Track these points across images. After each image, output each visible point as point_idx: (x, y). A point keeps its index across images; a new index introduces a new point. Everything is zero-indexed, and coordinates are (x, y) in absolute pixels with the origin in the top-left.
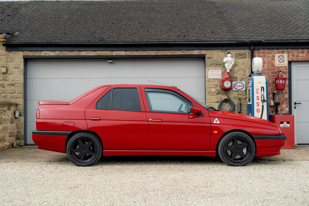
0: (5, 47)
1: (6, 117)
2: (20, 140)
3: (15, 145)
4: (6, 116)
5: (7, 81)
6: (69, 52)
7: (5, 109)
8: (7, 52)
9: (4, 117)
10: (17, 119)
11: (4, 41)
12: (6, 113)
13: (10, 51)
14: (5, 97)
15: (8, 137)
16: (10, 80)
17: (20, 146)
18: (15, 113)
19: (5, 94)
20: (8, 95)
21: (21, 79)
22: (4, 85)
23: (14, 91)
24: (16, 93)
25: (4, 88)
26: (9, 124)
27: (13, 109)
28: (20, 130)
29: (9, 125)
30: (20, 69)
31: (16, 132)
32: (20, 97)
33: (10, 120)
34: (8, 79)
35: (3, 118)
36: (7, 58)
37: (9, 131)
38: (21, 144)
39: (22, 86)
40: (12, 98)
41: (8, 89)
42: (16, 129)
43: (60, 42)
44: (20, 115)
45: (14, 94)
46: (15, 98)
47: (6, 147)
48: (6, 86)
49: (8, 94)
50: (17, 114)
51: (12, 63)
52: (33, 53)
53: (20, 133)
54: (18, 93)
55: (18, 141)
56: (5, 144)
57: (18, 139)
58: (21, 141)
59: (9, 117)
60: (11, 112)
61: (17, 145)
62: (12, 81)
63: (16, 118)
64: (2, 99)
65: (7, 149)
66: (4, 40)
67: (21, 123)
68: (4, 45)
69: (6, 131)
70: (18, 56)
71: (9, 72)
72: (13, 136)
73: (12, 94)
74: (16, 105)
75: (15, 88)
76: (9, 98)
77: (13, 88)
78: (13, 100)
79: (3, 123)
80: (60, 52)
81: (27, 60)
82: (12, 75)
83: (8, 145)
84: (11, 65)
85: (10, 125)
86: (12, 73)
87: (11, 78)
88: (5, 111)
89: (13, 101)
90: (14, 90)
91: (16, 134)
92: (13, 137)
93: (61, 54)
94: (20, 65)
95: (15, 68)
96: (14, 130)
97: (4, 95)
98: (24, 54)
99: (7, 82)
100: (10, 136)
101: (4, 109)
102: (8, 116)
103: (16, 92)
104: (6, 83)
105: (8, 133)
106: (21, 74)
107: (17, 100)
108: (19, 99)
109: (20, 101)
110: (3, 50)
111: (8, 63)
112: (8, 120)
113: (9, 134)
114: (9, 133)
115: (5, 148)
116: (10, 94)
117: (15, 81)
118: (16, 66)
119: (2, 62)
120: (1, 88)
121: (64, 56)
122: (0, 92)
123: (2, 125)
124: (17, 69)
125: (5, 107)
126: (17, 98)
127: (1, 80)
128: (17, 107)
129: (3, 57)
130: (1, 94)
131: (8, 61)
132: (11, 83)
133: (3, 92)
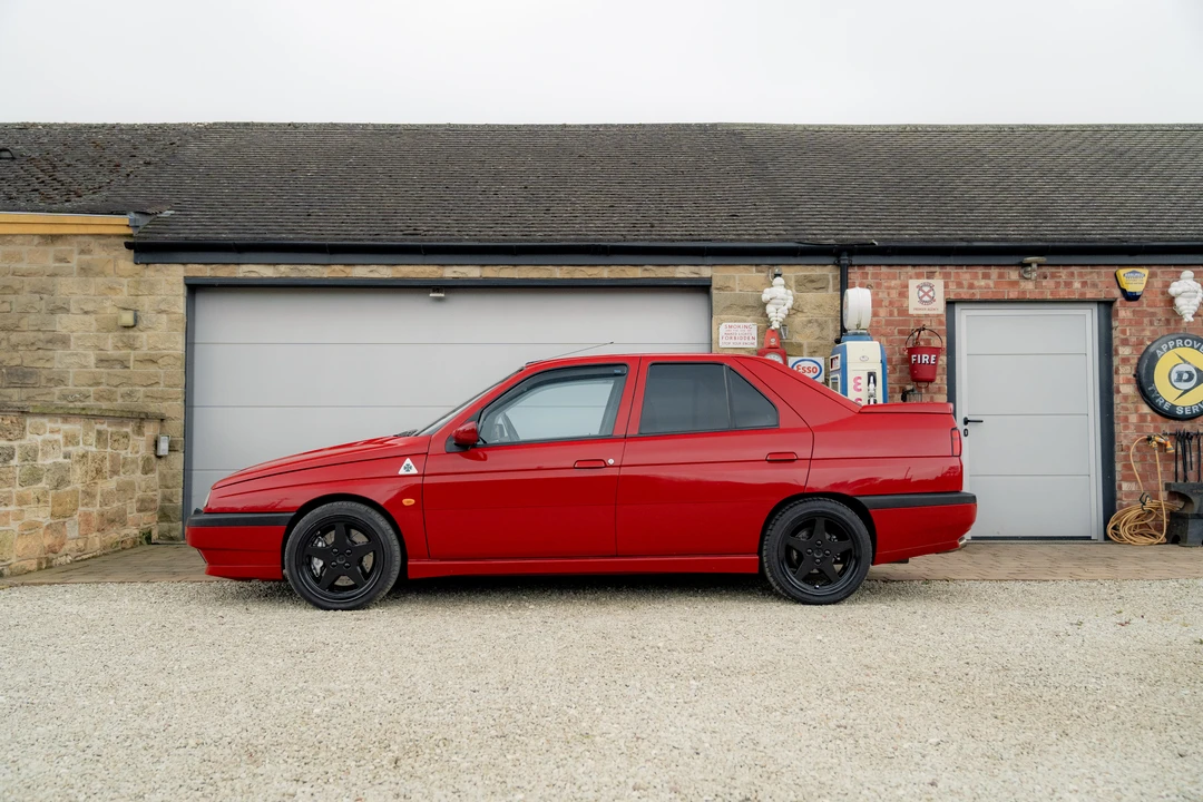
0: (132, 251)
1: (130, 455)
2: (171, 522)
3: (155, 536)
4: (130, 450)
5: (135, 349)
6: (316, 267)
7: (128, 429)
8: (139, 267)
9: (123, 452)
10: (163, 461)
11: (131, 236)
12: (131, 442)
13: (147, 264)
14: (130, 395)
15: (135, 514)
16: (146, 348)
17: (172, 538)
18: (156, 444)
19: (130, 388)
20: (139, 391)
21: (177, 343)
22: (128, 360)
23: (156, 379)
24: (162, 385)
25: (126, 370)
26: (139, 473)
27: (150, 430)
28: (172, 493)
29: (138, 476)
30: (174, 317)
31: (159, 498)
32: (174, 397)
33: (141, 463)
34: (138, 344)
35: (122, 458)
36: (138, 282)
37: (137, 496)
38: (173, 534)
39: (179, 363)
40: (149, 399)
41: (140, 370)
42: (160, 491)
43: (291, 239)
44: (172, 449)
45: (155, 388)
46: (157, 398)
47: (128, 542)
48: (131, 364)
49: (137, 388)
50: (164, 447)
51: (152, 297)
52: (212, 269)
53: (171, 501)
54: (166, 386)
55: (165, 525)
56: (126, 531)
57: (164, 519)
58: (173, 525)
59: (137, 455)
60: (144, 438)
61: (161, 535)
62: (151, 349)
63: (159, 457)
64: (120, 401)
65: (132, 548)
66: (130, 231)
67: (175, 472)
68: (129, 246)
69: (130, 496)
70: (171, 278)
71: (141, 326)
72: (151, 510)
73: (150, 388)
74: (162, 420)
75: (159, 370)
76: (141, 400)
77: (152, 369)
78: (151, 405)
79: (122, 471)
80: (292, 267)
81: (194, 288)
82: (150, 333)
83: (133, 536)
84: (146, 303)
85: (144, 477)
86: (150, 325)
87: (145, 340)
88: (126, 436)
89: (153, 407)
90: (155, 376)
91: (158, 503)
92: (151, 513)
93: (294, 274)
94: (174, 305)
95: (160, 312)
96: (154, 493)
97: (124, 389)
98: (186, 271)
99: (137, 352)
100: (139, 510)
101: (125, 429)
102: (137, 452)
103: (162, 382)
104: (134, 355)
105: (134, 500)
106: (176, 330)
107: (166, 404)
108: (170, 402)
109: (174, 409)
110: (126, 259)
111: (140, 298)
112: (134, 461)
113: (139, 504)
114: (137, 502)
115: (124, 545)
116: (144, 388)
117: (160, 349)
118: (163, 307)
119: (123, 296)
120: (118, 370)
121: (302, 279)
122: (116, 381)
123: (115, 477)
124: (164, 316)
125: (127, 425)
126: (163, 399)
127: (116, 348)
128: (163, 426)
129: (125, 281)
130: (116, 386)
131: (140, 293)
132: (147, 357)
133: (124, 380)
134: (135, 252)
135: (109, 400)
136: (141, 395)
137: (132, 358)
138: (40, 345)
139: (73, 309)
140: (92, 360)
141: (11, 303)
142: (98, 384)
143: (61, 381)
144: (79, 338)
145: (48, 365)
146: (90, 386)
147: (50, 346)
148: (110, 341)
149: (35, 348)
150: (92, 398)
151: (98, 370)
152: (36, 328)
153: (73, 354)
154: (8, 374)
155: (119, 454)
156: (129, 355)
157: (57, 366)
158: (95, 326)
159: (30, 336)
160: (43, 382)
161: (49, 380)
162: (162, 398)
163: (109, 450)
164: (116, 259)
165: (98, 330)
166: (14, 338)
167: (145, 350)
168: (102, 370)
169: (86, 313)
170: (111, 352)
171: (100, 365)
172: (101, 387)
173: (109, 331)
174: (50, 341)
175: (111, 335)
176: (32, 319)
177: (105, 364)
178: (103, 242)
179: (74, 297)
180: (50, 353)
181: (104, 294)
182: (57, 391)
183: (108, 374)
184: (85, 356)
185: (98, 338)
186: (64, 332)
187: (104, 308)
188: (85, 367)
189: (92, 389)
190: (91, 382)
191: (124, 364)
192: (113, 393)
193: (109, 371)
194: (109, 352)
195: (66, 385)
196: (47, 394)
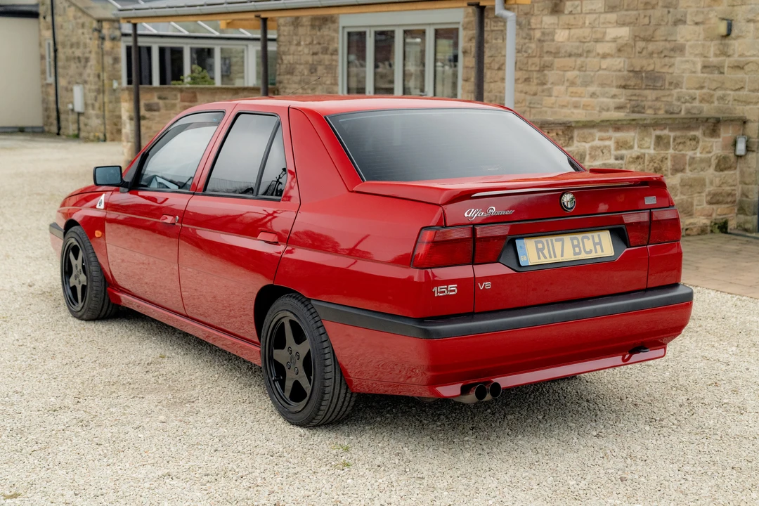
1: (698, 155)
2: (747, 215)
3: (732, 225)
4: (698, 150)
5: (729, 56)
7: (698, 133)
9: (690, 153)
10: (743, 159)
12: (701, 144)
14: (722, 98)
15: (705, 205)
16: (736, 56)
17: (746, 230)
18: (735, 144)
19: (723, 92)
20: (729, 95)
22: (723, 67)
23: (742, 85)
24: (746, 89)
25: (722, 75)
26: (711, 171)
27: (726, 133)
28: (748, 189)
29: (710, 173)
31: (738, 193)
32: (754, 100)
33: (714, 162)
34: (730, 52)
35: (688, 158)
37: (707, 190)
38: (748, 226)
40: (736, 102)
41: (730, 75)
42: (740, 186)
44: (748, 149)
45: (741, 93)
46: (742, 102)
47: (695, 230)
48: (726, 69)
49: (729, 92)
50: (741, 148)
51: (744, 7)
53: (747, 197)
54: (750, 91)
55: (742, 218)
56: (692, 221)
57: (741, 212)
58: (749, 218)
59: (710, 155)
60: (721, 140)
61: (739, 226)
62: (740, 56)
63: (740, 157)
64: (716, 103)
65: (699, 234)
67: (752, 170)
69: (698, 190)
71: (733, 34)
72: (727, 203)
73: (737, 92)
74: (745, 122)
75: (745, 76)
76: (731, 103)
77: (740, 75)
78: (738, 108)
79: (688, 168)
82: (740, 41)
83: (701, 224)
84: (740, 13)
85: (717, 173)
86: (740, 34)
87: (736, 46)
88: (694, 138)
89: (739, 110)
90: (742, 81)
91: (738, 197)
92: (727, 206)
95: (749, 21)
96: (733, 188)
97: (719, 93)
99: (731, 59)
100: (710, 203)
101: (692, 133)
102: (710, 152)
103: (746, 87)
104: (728, 62)
105: (704, 194)
107: (748, 107)
108: (751, 106)
109: (754, 112)
111: (735, 8)
112: (708, 161)
113: (709, 198)
114: (707, 196)
115: (688, 232)
116: (732, 93)
117: (746, 56)
118: (750, 16)
120: (716, 76)
122: (714, 85)
123: (679, 175)
124: (752, 25)
125: (697, 128)
126: (747, 103)
127: (716, 55)
128: (744, 128)
130: (715, 90)
131: (735, 4)
132: (736, 64)
133: (719, 85)
135: (708, 102)
136: (731, 98)
137: (726, 65)
138: (666, 53)
139: (688, 22)
140: (699, 67)
141: (650, 17)
142: (702, 88)
143: (677, 85)
144: (691, 47)
145: (670, 71)
146: (697, 89)
147: (672, 54)
148: (712, 49)
149: (663, 55)
150: (697, 101)
151: (702, 75)
152: (664, 38)
153: (687, 61)
154: (647, 77)
155: (684, 156)
156: (725, 61)
157: (676, 71)
158: (702, 37)
159: (660, 45)
160: (667, 86)
161: (671, 83)
162: (745, 102)
163: (671, 151)
165: (705, 39)
166: (651, 47)
167: (736, 57)
168: (705, 75)
169: (697, 24)
170: (713, 60)
171: (704, 70)
172: (705, 91)
173: (712, 40)
174: (673, 50)
175: (713, 43)
176: (661, 32)
177: (708, 70)
179: (690, 10)
180: (672, 60)
181: (709, 6)
182: (675, 92)
183: (709, 79)
184: (694, 63)
185: (703, 46)
186: (681, 41)
187: (709, 19)
188: (694, 72)
189: (698, 92)
190: (697, 86)
191: (719, 69)
192: (712, 96)
193: (711, 76)
194: (711, 60)
195: (681, 88)
196: (669, 95)
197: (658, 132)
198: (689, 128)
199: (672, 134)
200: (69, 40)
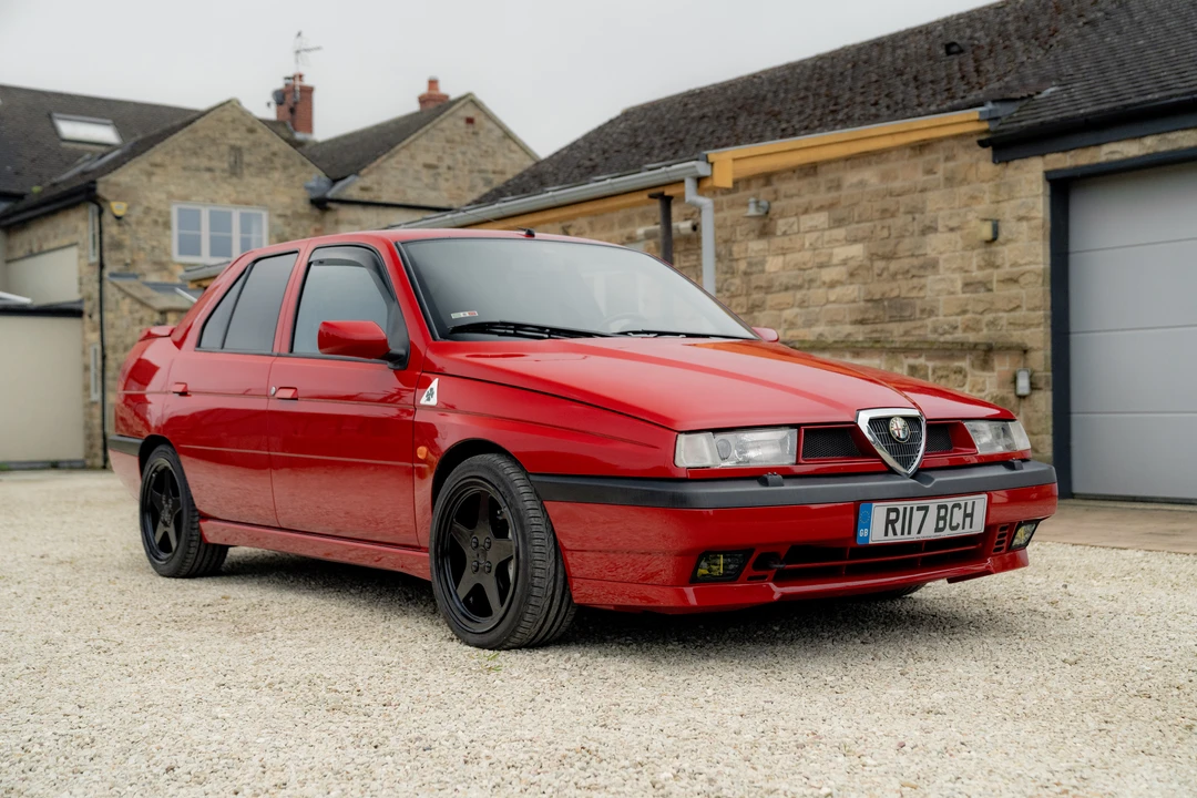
0: (990, 148)
5: (998, 267)
6: (1188, 133)
7: (965, 364)
8: (999, 167)
10: (1027, 399)
11: (987, 131)
12: (970, 378)
13: (1007, 162)
14: (992, 323)
16: (1007, 265)
18: (1015, 381)
19: (994, 315)
20: (1001, 318)
21: (1037, 255)
22: (991, 282)
23: (1018, 303)
24: (1024, 308)
25: (990, 293)
27: (1003, 366)
28: (1037, 441)
30: (1034, 223)
32: (1036, 322)
34: (999, 262)
36: (998, 186)
39: (1040, 281)
40: (1012, 327)
41: (1002, 293)
43: (1157, 100)
44: (1033, 387)
45: (1017, 314)
46: (1019, 325)
48: (995, 285)
49: (1001, 314)
50: (1023, 385)
51: (1012, 202)
52: (1071, 157)
54: (1029, 309)
60: (995, 374)
62: (1012, 265)
63: (1022, 397)
64: (985, 331)
66: (985, 126)
67: (1040, 414)
68: (982, 144)
70: (1030, 178)
71: (1001, 238)
73: (1012, 314)
74: (1025, 351)
75: (1020, 291)
76: (1004, 328)
77: (1014, 290)
78: (1015, 333)
80: (1159, 137)
81: (1062, 189)
82: (1010, 246)
84: (1008, 211)
86: (1010, 237)
87: (1006, 253)
88: (959, 371)
89: (1017, 336)
90: (1017, 298)
93: (1163, 148)
94: (1033, 208)
95: (1020, 219)
97: (989, 317)
98: (1045, 164)
99: (1001, 271)
101: (957, 364)
103: (1024, 305)
104: (996, 274)
106: (1035, 239)
107: (1028, 332)
108: (1033, 330)
109: (1038, 337)
110: (987, 161)
111: (1002, 205)
116: (1005, 315)
117: (1021, 265)
118: (1022, 213)
119: (984, 206)
120: (982, 295)
121: (1173, 151)
122: (981, 308)
124: (1025, 224)
125: (963, 358)
126: (1027, 326)
127: (980, 268)
128: (1026, 359)
129: (986, 186)
130: (982, 313)
131: (1000, 199)
132: (1007, 276)
133: (988, 306)
134: (994, 149)
135: (974, 330)
136: (1004, 322)
137: (995, 279)
138: (914, 272)
139: (940, 228)
140: (959, 285)
141: (889, 228)
142: (964, 312)
143: (931, 312)
144: (946, 260)
145: (922, 294)
146: (958, 314)
147: (922, 273)
148: (975, 261)
149: (910, 275)
150: (960, 330)
151: (964, 296)
152: (909, 253)
153: (943, 280)
154: (890, 307)
156: (992, 275)
157: (928, 293)
158: (960, 245)
159: (905, 263)
160: (918, 315)
161: (923, 311)
162: (1024, 324)
164: (978, 160)
165: (964, 249)
166: (894, 266)
167: (1006, 268)
168: (968, 295)
169: (952, 230)
170: (977, 275)
171: (966, 289)
172: (968, 316)
173: (973, 249)
174: (922, 267)
175: (976, 252)
176: (907, 243)
177: (971, 288)
178: (965, 143)
179: (941, 213)
180: (923, 281)
181: (966, 206)
182: (929, 322)
183: (974, 299)
184: (952, 281)
185: (963, 258)
186: (932, 254)
187: (968, 222)
188: (953, 293)
189: (959, 318)
190: (958, 311)
191: (986, 286)
192: (978, 322)
193: (974, 295)
194: (974, 274)
195: (937, 316)
196: (921, 327)
197: (912, 361)
198: (952, 357)
199: (931, 364)
200: (122, 342)
